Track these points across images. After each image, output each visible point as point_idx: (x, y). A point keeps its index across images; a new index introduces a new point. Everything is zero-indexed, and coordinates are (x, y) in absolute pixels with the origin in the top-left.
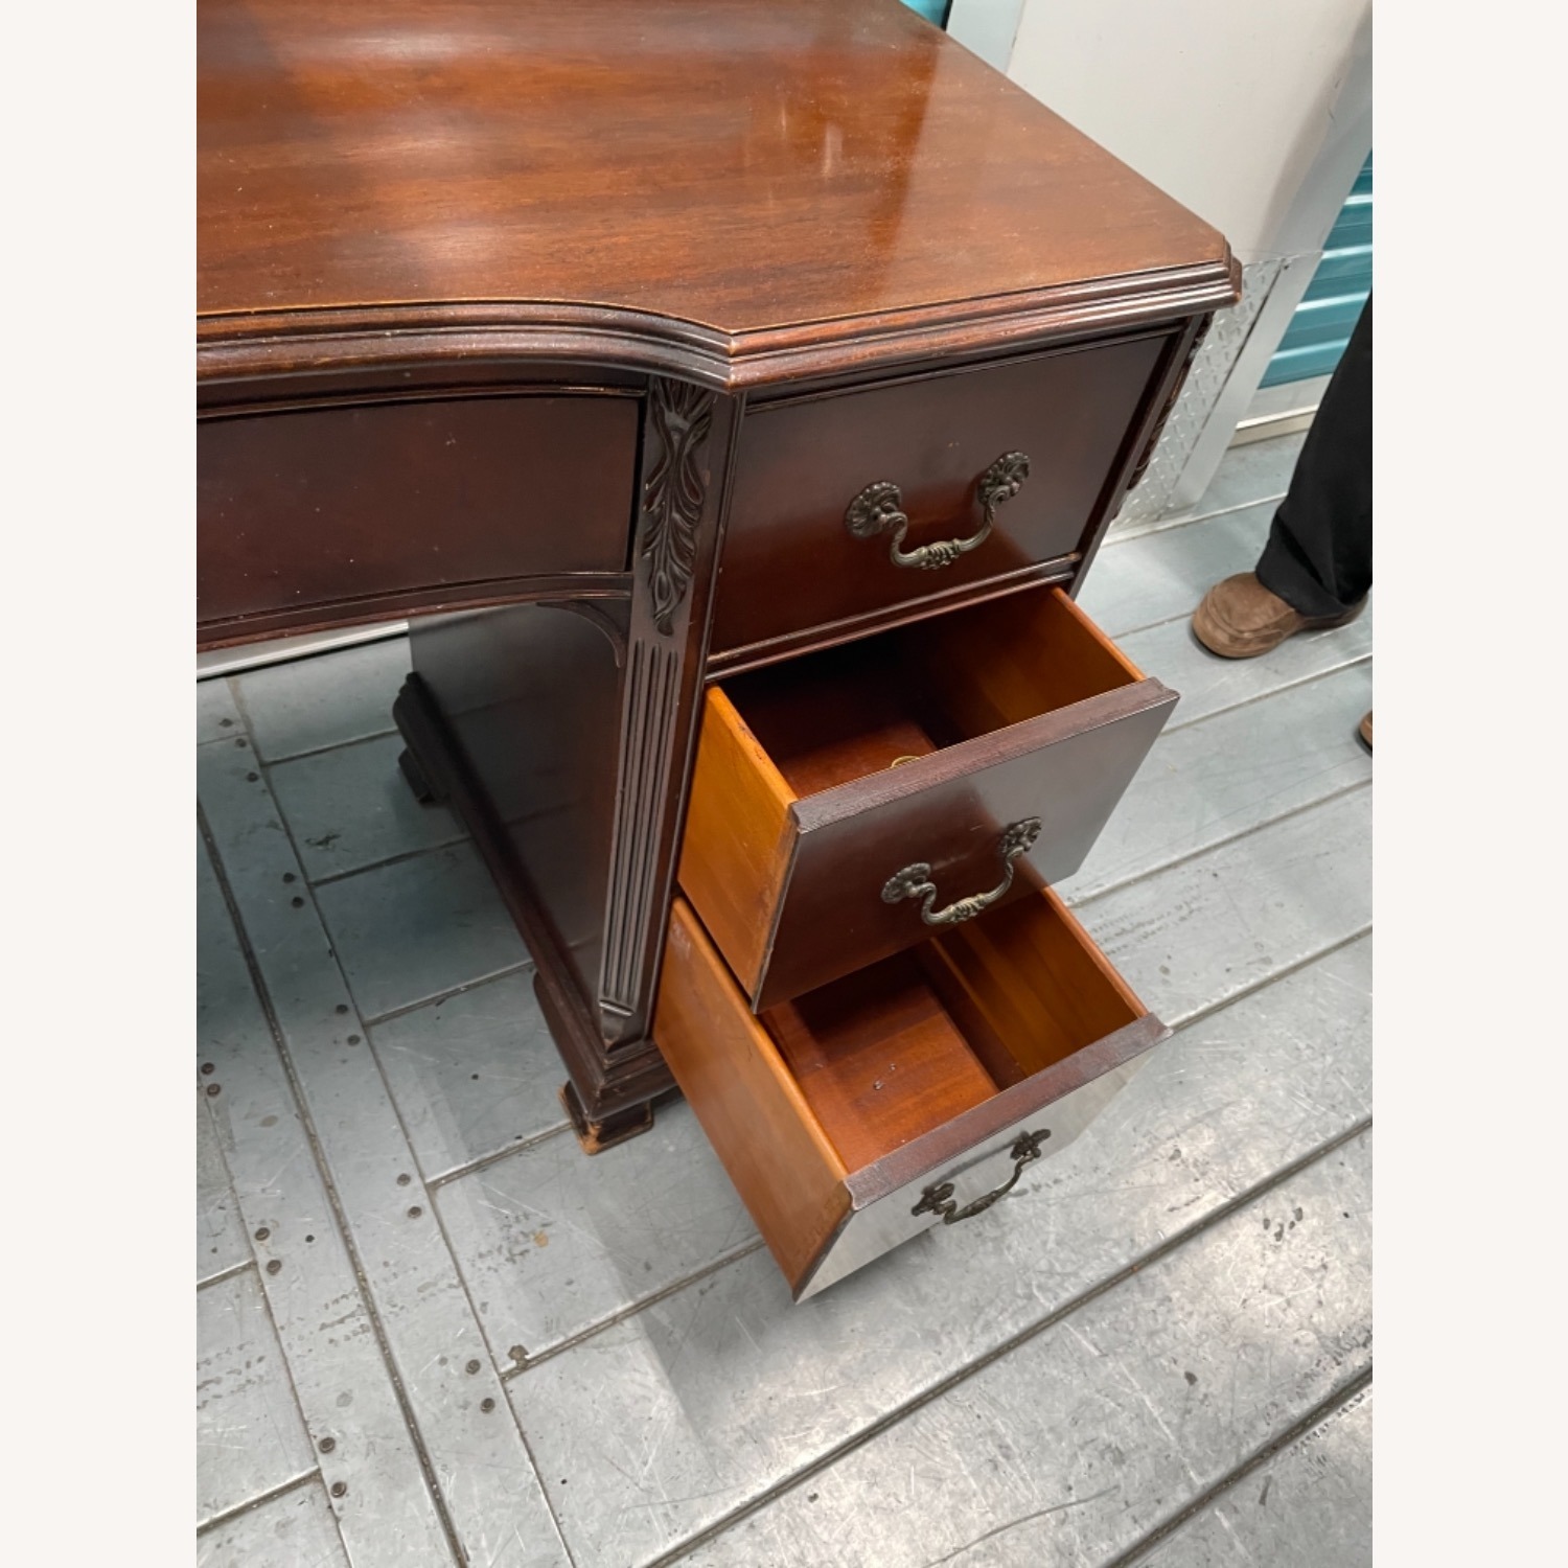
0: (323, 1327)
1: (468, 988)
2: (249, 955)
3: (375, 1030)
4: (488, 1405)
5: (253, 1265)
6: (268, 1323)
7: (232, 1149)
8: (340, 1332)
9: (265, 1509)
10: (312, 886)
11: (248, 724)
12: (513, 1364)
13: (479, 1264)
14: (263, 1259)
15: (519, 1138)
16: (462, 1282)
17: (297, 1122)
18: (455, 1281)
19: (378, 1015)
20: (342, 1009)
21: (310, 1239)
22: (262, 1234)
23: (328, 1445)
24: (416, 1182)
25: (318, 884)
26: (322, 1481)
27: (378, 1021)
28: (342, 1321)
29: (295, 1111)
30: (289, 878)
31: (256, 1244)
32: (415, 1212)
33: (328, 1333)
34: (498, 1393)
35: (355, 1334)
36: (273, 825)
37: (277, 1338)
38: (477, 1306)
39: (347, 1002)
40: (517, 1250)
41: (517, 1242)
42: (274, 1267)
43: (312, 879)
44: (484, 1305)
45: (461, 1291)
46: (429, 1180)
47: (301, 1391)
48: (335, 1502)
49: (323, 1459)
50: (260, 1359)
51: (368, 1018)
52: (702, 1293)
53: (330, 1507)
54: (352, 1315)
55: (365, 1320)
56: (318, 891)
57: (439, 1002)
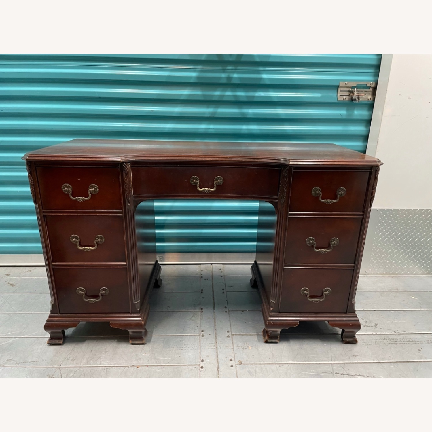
0: (208, 346)
1: (249, 311)
2: (213, 298)
3: (230, 312)
4: (232, 366)
5: (200, 335)
6: (199, 343)
7: (202, 320)
8: (210, 347)
9: (189, 366)
10: (226, 292)
11: (224, 270)
12: (238, 363)
13: (237, 347)
14: (201, 334)
15: (251, 333)
16: (233, 348)
17: (213, 320)
18: (232, 348)
19: (231, 310)
20: (226, 307)
21: (210, 334)
22: (202, 331)
23: (202, 361)
24: (230, 333)
25: (228, 292)
26: (200, 366)
27: (231, 311)
28: (211, 346)
29: (213, 318)
30: (223, 289)
31: (201, 332)
32: (228, 336)
33: (208, 347)
34: (234, 365)
35: (213, 348)
36: (223, 283)
37: (200, 345)
38: (235, 353)
39: (227, 307)
40: (245, 348)
41: (245, 347)
42: (203, 336)
43: (227, 291)
44: (236, 353)
45: (233, 350)
46: (232, 334)
47: (201, 353)
48: (201, 369)
49: (201, 363)
50: (196, 347)
51: (229, 310)
52: (280, 366)
53: (200, 370)
54: (213, 346)
55: (215, 348)
56: (227, 293)
57: (242, 311)
